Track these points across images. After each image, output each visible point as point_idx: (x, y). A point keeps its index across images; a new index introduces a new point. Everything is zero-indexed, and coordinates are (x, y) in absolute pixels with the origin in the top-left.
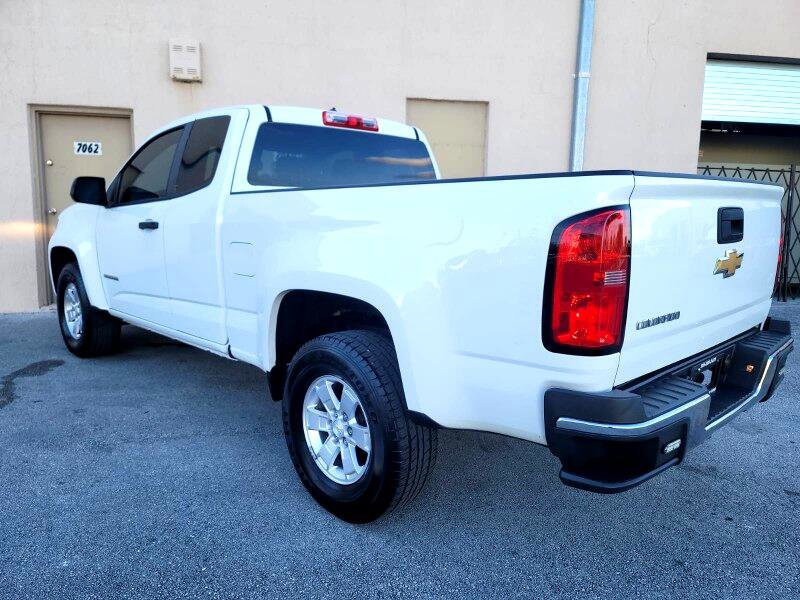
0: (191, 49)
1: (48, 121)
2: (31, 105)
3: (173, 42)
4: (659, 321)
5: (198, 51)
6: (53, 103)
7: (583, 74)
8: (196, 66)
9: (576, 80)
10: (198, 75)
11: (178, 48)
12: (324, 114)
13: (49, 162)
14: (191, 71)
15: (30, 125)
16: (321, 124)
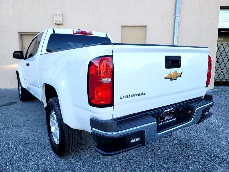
0: (60, 15)
1: (24, 37)
2: (19, 33)
3: (55, 13)
4: (133, 96)
5: (61, 15)
6: (24, 32)
7: (177, 15)
8: (61, 20)
9: (175, 17)
10: (61, 22)
11: (56, 15)
12: (73, 30)
13: (24, 48)
14: (60, 21)
15: (19, 38)
16: (72, 34)
